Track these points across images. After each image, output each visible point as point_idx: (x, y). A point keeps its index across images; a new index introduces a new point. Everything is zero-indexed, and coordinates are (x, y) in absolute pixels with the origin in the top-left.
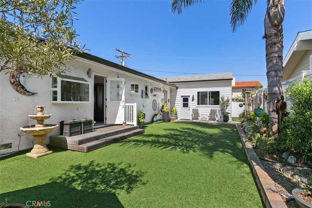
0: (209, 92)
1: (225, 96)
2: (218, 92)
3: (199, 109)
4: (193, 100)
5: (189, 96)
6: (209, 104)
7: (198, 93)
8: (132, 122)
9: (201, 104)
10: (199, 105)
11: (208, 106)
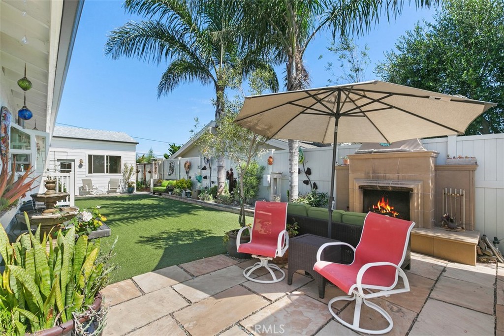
0: (107, 156)
1: (130, 162)
2: (120, 157)
3: (92, 178)
4: (81, 166)
5: (74, 161)
6: (107, 172)
7: (90, 156)
8: (69, 201)
9: (94, 172)
10: (91, 173)
11: (106, 174)
